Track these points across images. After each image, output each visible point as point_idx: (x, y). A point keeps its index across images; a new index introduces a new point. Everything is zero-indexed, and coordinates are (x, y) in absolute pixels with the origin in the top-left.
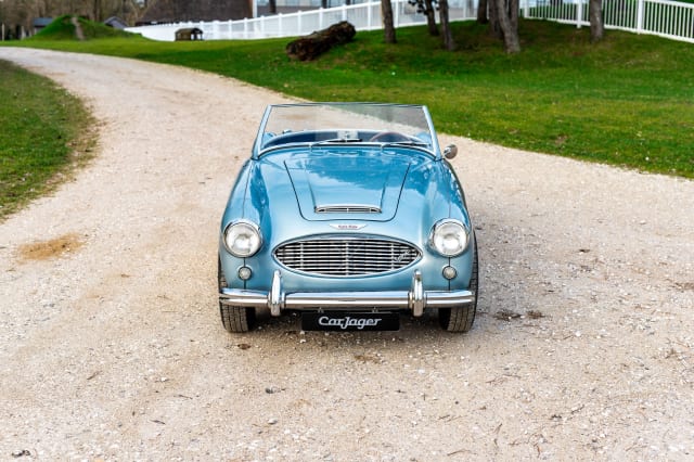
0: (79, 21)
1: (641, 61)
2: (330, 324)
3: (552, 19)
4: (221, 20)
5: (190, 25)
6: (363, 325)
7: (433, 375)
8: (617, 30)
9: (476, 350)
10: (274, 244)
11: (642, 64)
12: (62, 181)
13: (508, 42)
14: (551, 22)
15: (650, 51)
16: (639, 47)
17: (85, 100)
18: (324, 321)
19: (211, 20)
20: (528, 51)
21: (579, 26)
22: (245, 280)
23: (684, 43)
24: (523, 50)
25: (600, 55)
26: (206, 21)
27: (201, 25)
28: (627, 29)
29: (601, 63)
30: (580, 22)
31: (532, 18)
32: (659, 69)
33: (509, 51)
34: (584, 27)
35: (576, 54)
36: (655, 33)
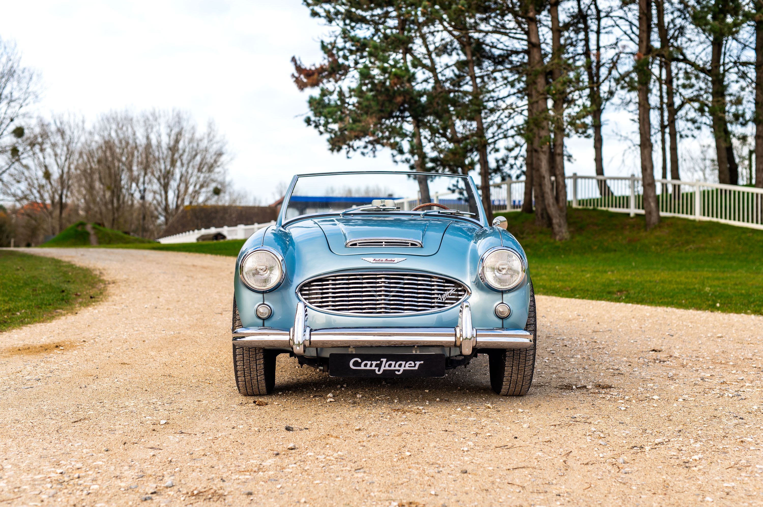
0: (94, 228)
1: (703, 245)
2: (362, 367)
3: (603, 208)
4: (246, 224)
5: (213, 230)
6: (402, 369)
7: (484, 421)
8: (673, 218)
9: (537, 407)
10: (298, 280)
11: (704, 249)
12: (62, 315)
13: (556, 228)
14: (602, 211)
15: (711, 236)
16: (699, 233)
17: (94, 270)
18: (356, 364)
19: (236, 225)
20: (578, 238)
21: (632, 215)
22: (264, 320)
23: (747, 229)
24: (572, 237)
25: (657, 241)
26: (229, 226)
27: (225, 230)
28: (684, 216)
29: (658, 248)
30: (633, 211)
31: (580, 207)
32: (722, 253)
33: (558, 238)
34: (637, 215)
35: (630, 241)
36: (715, 219)
